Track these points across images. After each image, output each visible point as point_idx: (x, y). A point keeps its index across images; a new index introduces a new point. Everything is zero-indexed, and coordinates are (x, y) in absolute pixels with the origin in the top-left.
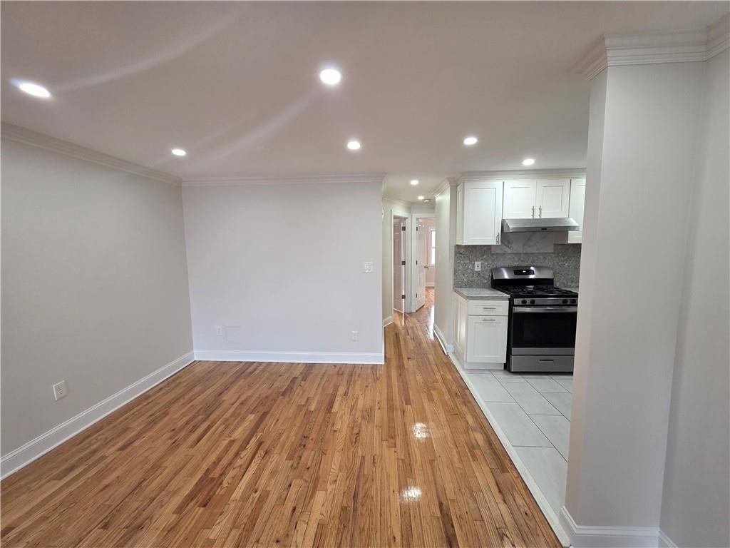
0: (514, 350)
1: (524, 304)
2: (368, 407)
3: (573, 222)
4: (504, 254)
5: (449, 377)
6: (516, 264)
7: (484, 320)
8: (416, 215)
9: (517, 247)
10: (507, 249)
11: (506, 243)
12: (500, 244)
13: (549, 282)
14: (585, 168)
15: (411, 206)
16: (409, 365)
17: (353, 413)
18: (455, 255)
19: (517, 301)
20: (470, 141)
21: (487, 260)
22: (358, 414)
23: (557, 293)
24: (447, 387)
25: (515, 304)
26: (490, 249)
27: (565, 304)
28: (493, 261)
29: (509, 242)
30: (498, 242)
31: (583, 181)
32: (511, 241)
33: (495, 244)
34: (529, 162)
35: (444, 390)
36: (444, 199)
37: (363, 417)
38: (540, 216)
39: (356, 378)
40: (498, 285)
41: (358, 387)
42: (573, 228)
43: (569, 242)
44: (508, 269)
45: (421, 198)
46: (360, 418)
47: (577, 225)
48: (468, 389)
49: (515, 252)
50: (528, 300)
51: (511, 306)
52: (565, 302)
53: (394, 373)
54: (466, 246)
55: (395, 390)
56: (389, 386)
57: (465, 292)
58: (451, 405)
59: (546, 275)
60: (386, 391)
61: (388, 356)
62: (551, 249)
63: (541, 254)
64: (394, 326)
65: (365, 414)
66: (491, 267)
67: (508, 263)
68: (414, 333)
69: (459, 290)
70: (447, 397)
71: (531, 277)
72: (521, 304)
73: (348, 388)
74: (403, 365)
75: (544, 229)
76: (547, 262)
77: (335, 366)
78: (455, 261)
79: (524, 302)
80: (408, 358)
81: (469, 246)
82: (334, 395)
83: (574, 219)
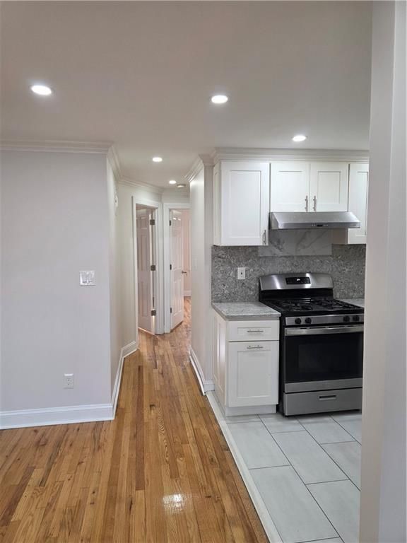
0: (289, 387)
1: (298, 325)
2: (74, 503)
3: (353, 218)
4: (273, 257)
5: (204, 431)
6: (288, 270)
7: (250, 348)
8: (168, 205)
9: (289, 249)
10: (277, 251)
11: (276, 243)
12: (267, 244)
13: (327, 292)
14: (368, 151)
15: (161, 192)
16: (150, 416)
17: (47, 518)
18: (213, 259)
19: (290, 320)
20: (220, 99)
21: (252, 266)
22: (56, 519)
23: (337, 308)
24: (200, 449)
25: (287, 324)
26: (256, 251)
27: (346, 322)
28: (260, 266)
29: (279, 242)
30: (265, 242)
31: (365, 167)
32: (281, 241)
33: (261, 244)
34: (299, 139)
35: (195, 455)
36: (197, 183)
37: (62, 525)
38: (315, 208)
39: (66, 448)
40: (268, 297)
41: (65, 465)
42: (353, 225)
43: (349, 243)
44: (280, 276)
45: (172, 182)
46: (58, 527)
47: (358, 221)
48: (228, 449)
49: (286, 255)
50: (303, 319)
51: (283, 327)
52: (346, 319)
53: (126, 434)
54: (225, 247)
55: (124, 465)
56: (116, 458)
57: (226, 308)
58: (203, 481)
59: (324, 283)
60: (108, 468)
61: (122, 405)
62: (329, 251)
63: (318, 257)
64: (138, 355)
65: (68, 517)
66: (258, 274)
67: (279, 269)
68: (163, 364)
69: (218, 305)
70: (198, 467)
71: (307, 286)
72: (294, 324)
73: (49, 470)
74: (143, 417)
75: (320, 225)
76: (325, 267)
77: (36, 430)
78: (213, 267)
79: (298, 321)
80: (151, 406)
81: (229, 247)
82: (22, 487)
83: (354, 213)
